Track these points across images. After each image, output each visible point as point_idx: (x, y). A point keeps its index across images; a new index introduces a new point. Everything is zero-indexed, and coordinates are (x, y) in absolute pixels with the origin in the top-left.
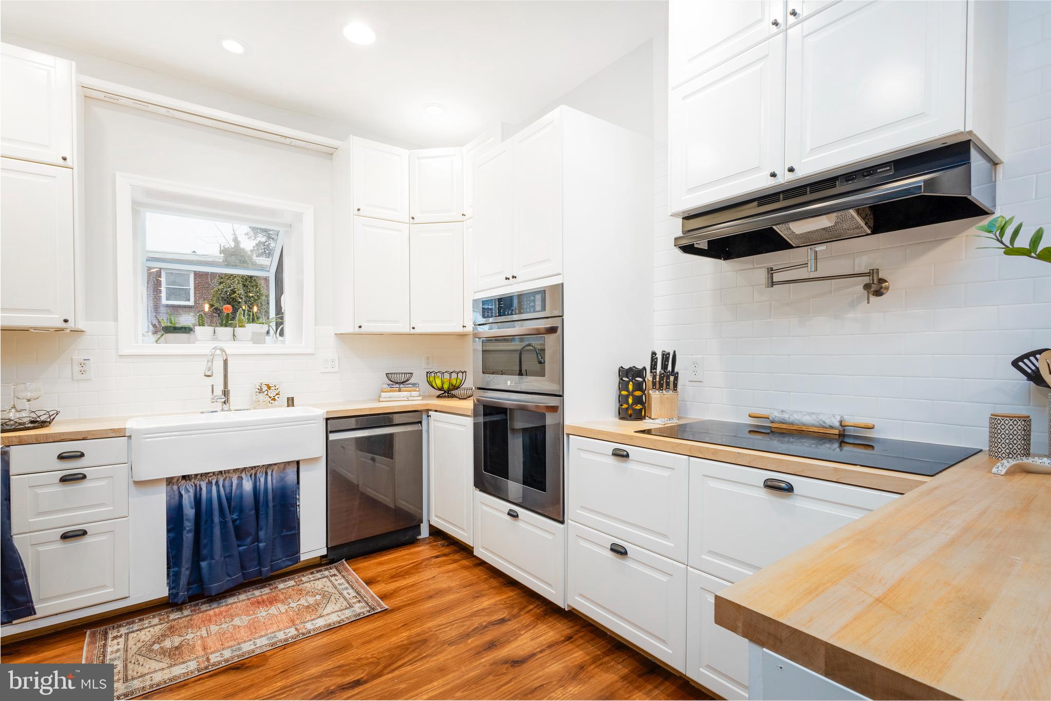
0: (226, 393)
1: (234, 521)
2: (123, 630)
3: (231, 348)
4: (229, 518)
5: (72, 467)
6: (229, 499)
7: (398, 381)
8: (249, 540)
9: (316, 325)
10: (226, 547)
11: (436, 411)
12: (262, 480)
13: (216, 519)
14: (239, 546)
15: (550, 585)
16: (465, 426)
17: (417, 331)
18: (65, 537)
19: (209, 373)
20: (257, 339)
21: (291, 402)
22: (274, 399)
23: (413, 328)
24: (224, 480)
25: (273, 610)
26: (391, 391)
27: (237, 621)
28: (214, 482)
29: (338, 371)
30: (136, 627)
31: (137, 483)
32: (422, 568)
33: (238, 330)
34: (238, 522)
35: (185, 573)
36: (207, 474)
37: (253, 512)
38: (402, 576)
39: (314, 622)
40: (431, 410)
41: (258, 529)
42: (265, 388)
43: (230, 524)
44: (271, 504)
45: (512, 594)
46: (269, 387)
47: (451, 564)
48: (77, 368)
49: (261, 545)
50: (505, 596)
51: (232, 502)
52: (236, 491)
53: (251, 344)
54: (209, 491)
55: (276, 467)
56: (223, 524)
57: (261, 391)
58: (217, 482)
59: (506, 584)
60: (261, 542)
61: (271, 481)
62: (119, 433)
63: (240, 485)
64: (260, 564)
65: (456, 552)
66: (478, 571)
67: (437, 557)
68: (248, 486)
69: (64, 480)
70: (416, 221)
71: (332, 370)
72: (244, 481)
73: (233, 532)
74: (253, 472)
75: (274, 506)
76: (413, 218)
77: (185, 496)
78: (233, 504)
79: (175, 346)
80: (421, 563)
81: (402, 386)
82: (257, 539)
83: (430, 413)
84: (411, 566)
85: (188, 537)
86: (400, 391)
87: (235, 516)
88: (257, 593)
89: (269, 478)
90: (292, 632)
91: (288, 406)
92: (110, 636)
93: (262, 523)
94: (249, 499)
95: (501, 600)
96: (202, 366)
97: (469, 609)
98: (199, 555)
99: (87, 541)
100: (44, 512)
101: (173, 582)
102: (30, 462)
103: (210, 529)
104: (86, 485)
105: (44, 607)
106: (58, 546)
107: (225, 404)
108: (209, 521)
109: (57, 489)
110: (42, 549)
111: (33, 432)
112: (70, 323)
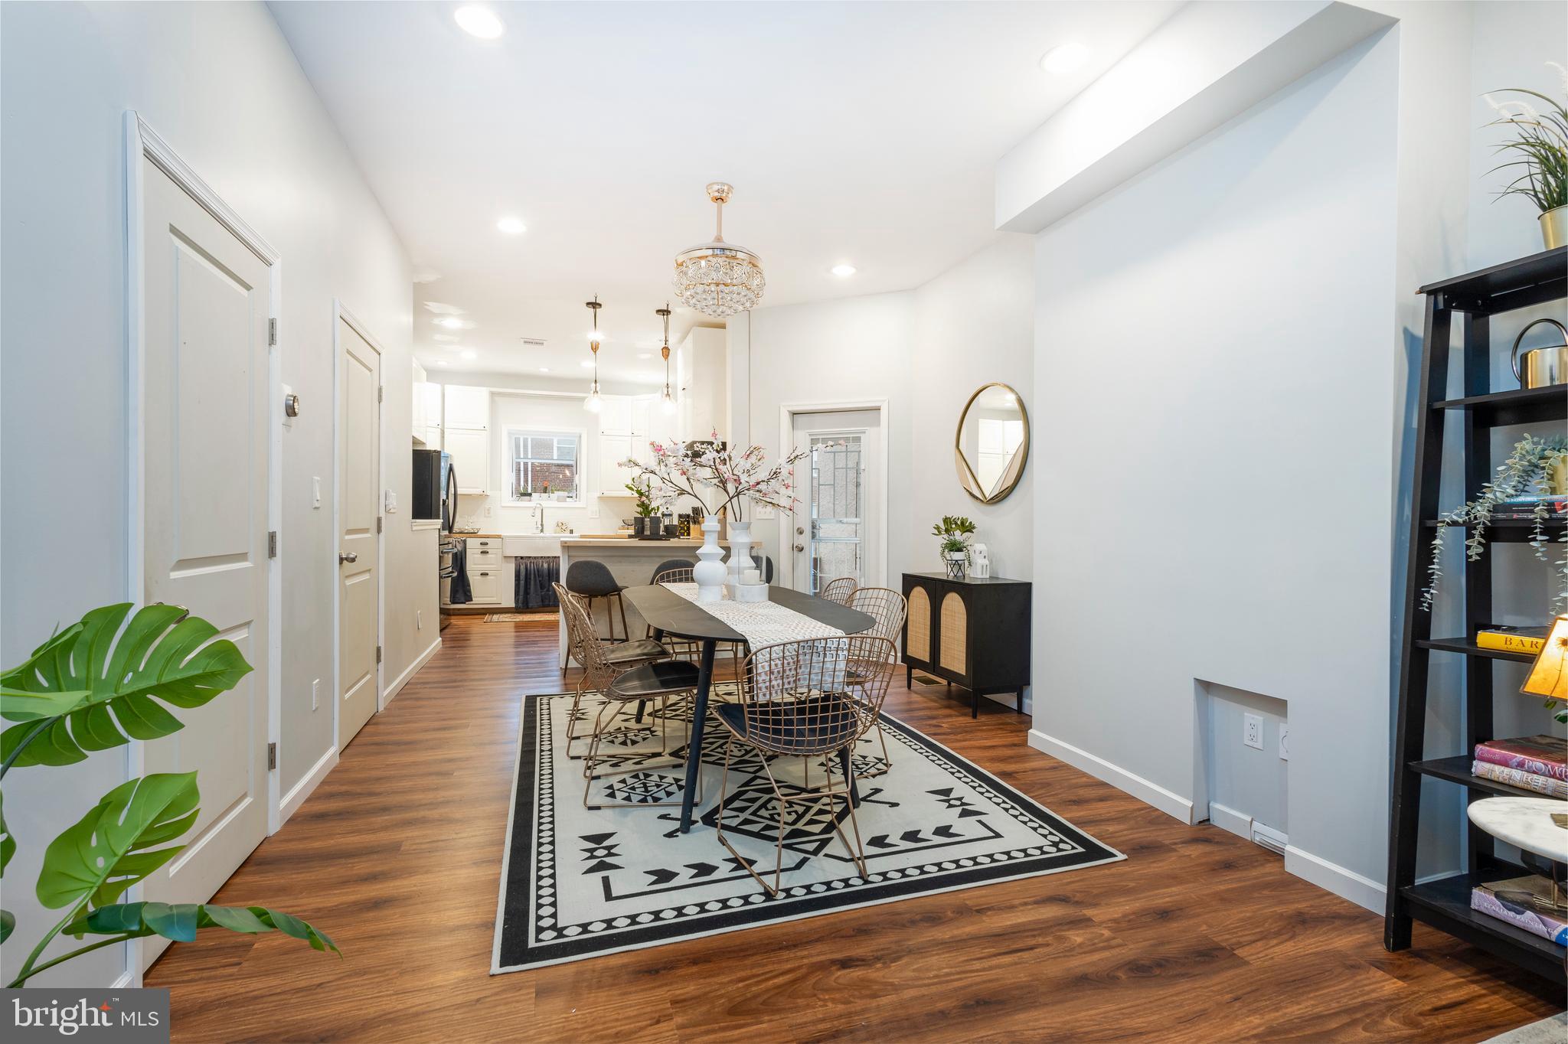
0: (542, 525)
1: (540, 581)
2: (499, 615)
3: (545, 504)
4: (537, 577)
5: (485, 548)
6: (538, 571)
7: (629, 524)
8: (545, 590)
9: (587, 492)
10: (536, 591)
13: (532, 576)
18: (483, 574)
19: (534, 514)
20: (558, 500)
21: (571, 532)
22: (564, 530)
24: (537, 561)
28: (532, 561)
29: (598, 517)
30: (503, 615)
31: (505, 557)
33: (550, 495)
35: (521, 597)
36: (529, 557)
42: (559, 524)
43: (538, 581)
46: (562, 523)
48: (487, 512)
51: (539, 572)
52: (541, 568)
53: (555, 501)
54: (530, 566)
56: (535, 581)
57: (557, 525)
58: (534, 561)
62: (499, 537)
63: (542, 565)
69: (482, 552)
70: (634, 435)
73: (538, 584)
77: (522, 567)
79: (525, 503)
81: (629, 526)
85: (522, 582)
86: (628, 529)
87: (541, 579)
92: (494, 617)
94: (546, 571)
96: (532, 511)
98: (527, 592)
99: (488, 577)
100: (475, 564)
101: (517, 601)
102: (473, 544)
103: (530, 582)
104: (488, 556)
105: (475, 600)
106: (479, 578)
107: (542, 531)
108: (530, 579)
109: (480, 556)
110: (475, 578)
111: (473, 534)
112: (485, 493)
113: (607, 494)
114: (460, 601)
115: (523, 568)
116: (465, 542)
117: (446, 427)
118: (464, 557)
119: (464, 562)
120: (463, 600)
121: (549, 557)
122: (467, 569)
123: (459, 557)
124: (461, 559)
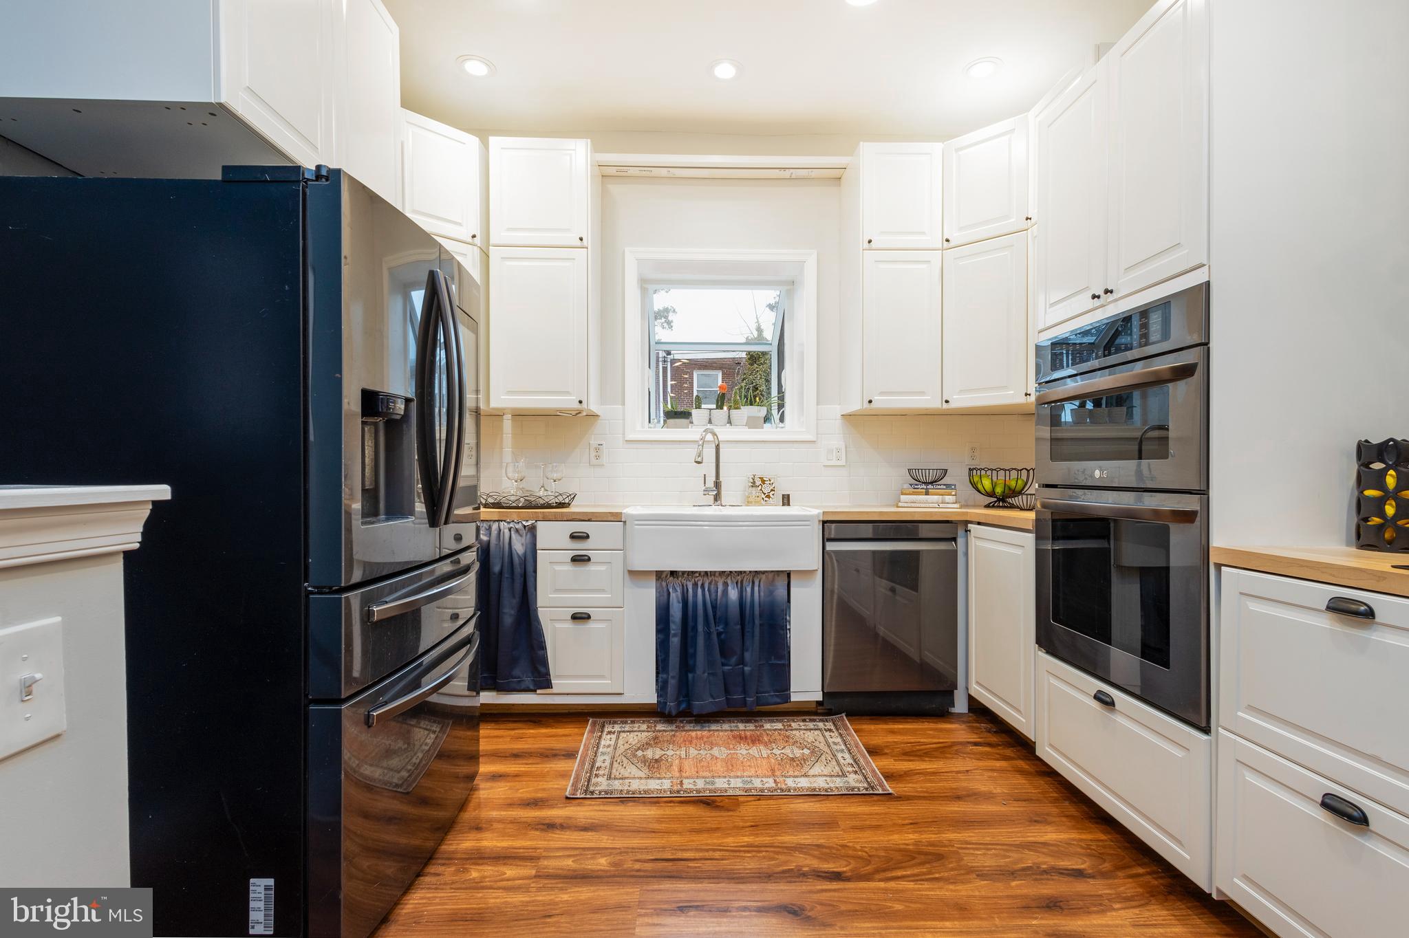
0: (717, 485)
1: (719, 634)
2: (617, 728)
3: (725, 433)
4: (713, 629)
5: (580, 548)
6: (714, 607)
7: (927, 481)
8: (734, 660)
9: (817, 405)
10: (711, 663)
11: (979, 523)
12: (749, 590)
13: (700, 628)
14: (723, 665)
15: (1179, 842)
16: (1023, 547)
17: (952, 405)
18: (576, 617)
19: (699, 459)
20: (752, 423)
21: (786, 500)
22: (768, 497)
23: (947, 402)
24: (710, 583)
25: (754, 751)
26: (914, 494)
27: (715, 751)
28: (700, 584)
29: (844, 464)
30: (627, 728)
31: (632, 573)
32: (950, 754)
33: (733, 412)
34: (723, 636)
35: (672, 683)
36: (693, 573)
37: (739, 627)
38: (920, 756)
39: (797, 780)
40: (971, 522)
41: (743, 650)
42: (758, 482)
43: (715, 637)
44: (757, 622)
45: (1103, 837)
46: (763, 481)
47: (998, 760)
48: (593, 454)
49: (746, 668)
50: (1089, 837)
51: (717, 611)
52: (721, 599)
53: (746, 429)
54: (695, 594)
55: (764, 577)
56: (708, 635)
57: (754, 485)
58: (703, 585)
59: (1092, 818)
60: (746, 666)
61: (756, 594)
62: (616, 517)
63: (725, 592)
64: (744, 692)
65: (1008, 745)
66: (1041, 782)
67: (976, 744)
68: (733, 594)
69: (573, 560)
70: (952, 244)
71: (839, 463)
72: (730, 588)
73: (718, 646)
74: (739, 578)
75: (760, 625)
76: (947, 240)
77: (673, 595)
78: (719, 614)
79: (676, 431)
80: (950, 746)
81: (930, 486)
82: (742, 661)
83: (970, 526)
84: (934, 746)
85: (675, 641)
86: (927, 493)
87: (720, 628)
88: (741, 726)
89: (756, 589)
90: (770, 783)
91: (783, 505)
92: (606, 730)
93: (748, 643)
94: (734, 611)
95: (1081, 840)
96: (692, 452)
97: (1019, 835)
98: (687, 665)
99: (591, 625)
100: (557, 591)
101: (662, 688)
102: (552, 535)
103: (695, 637)
104: (591, 567)
105: (559, 683)
106: (570, 625)
107: (717, 498)
108: (695, 628)
109: (569, 568)
110: (558, 625)
111: (558, 507)
112: (584, 405)
113: (883, 402)
114: (523, 686)
115: (675, 598)
116: (532, 529)
117: (492, 242)
118: (530, 569)
119: (530, 589)
120: (528, 681)
121: (741, 572)
122: (539, 603)
123: (518, 570)
124: (525, 575)
